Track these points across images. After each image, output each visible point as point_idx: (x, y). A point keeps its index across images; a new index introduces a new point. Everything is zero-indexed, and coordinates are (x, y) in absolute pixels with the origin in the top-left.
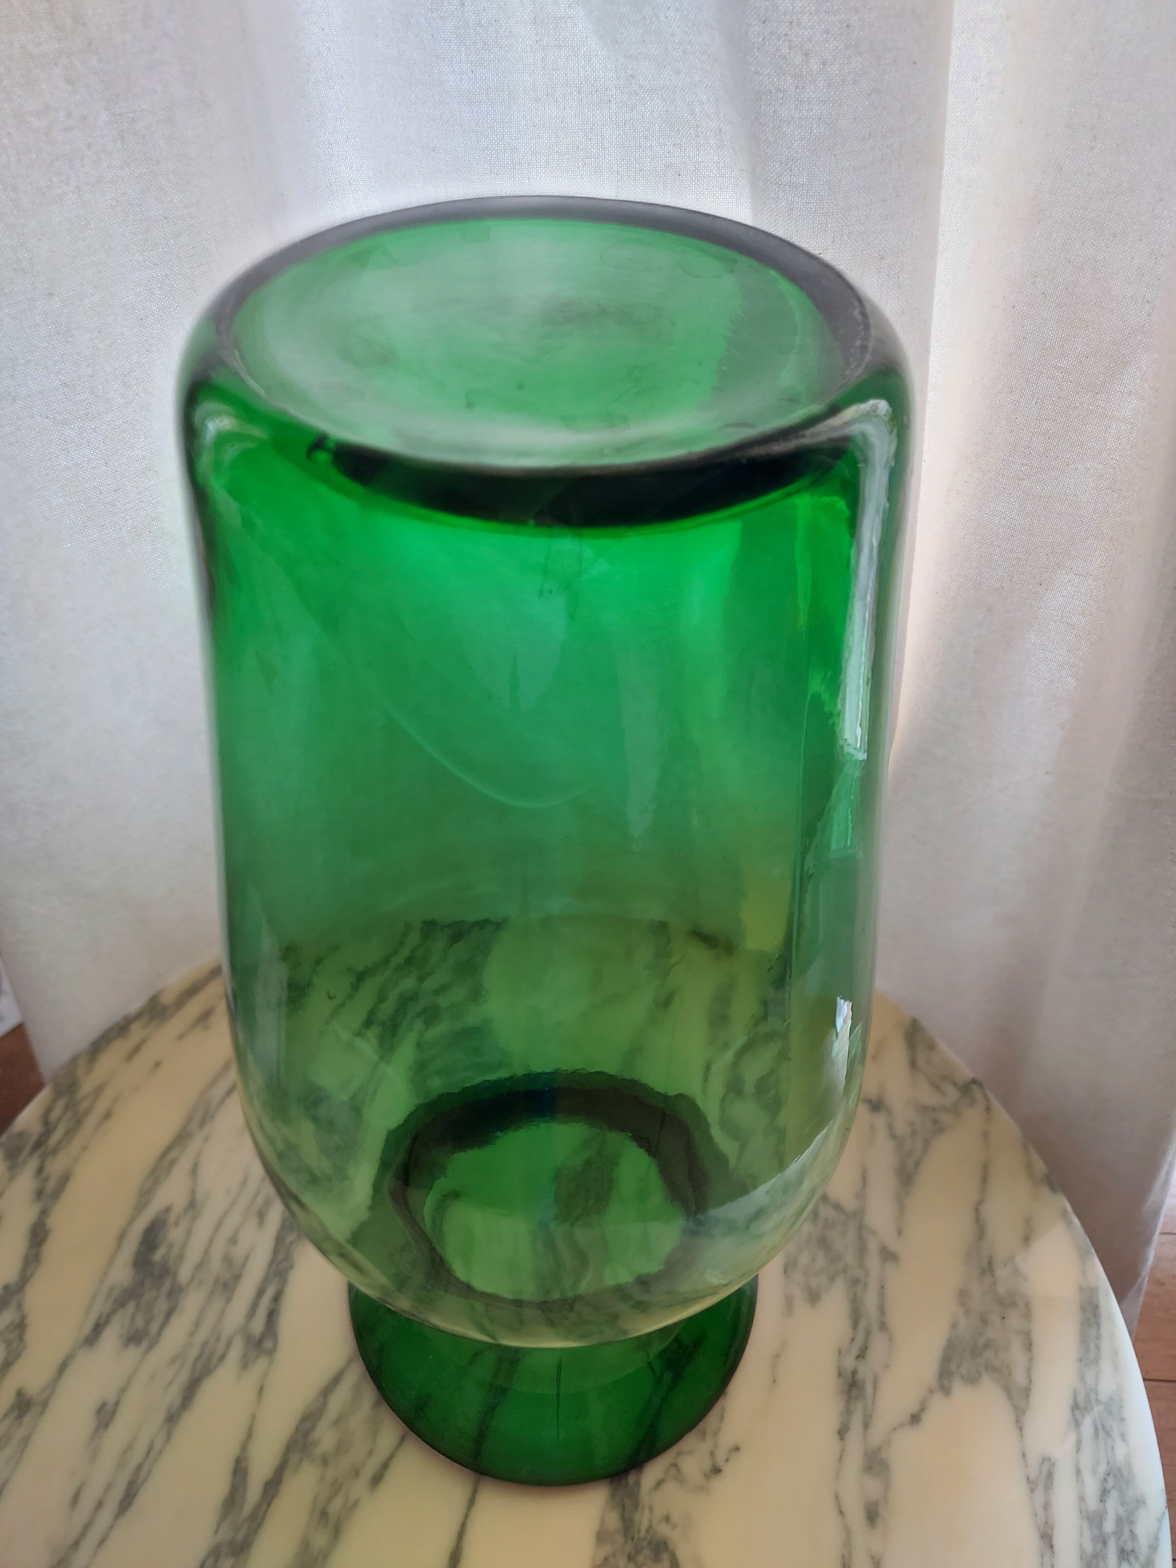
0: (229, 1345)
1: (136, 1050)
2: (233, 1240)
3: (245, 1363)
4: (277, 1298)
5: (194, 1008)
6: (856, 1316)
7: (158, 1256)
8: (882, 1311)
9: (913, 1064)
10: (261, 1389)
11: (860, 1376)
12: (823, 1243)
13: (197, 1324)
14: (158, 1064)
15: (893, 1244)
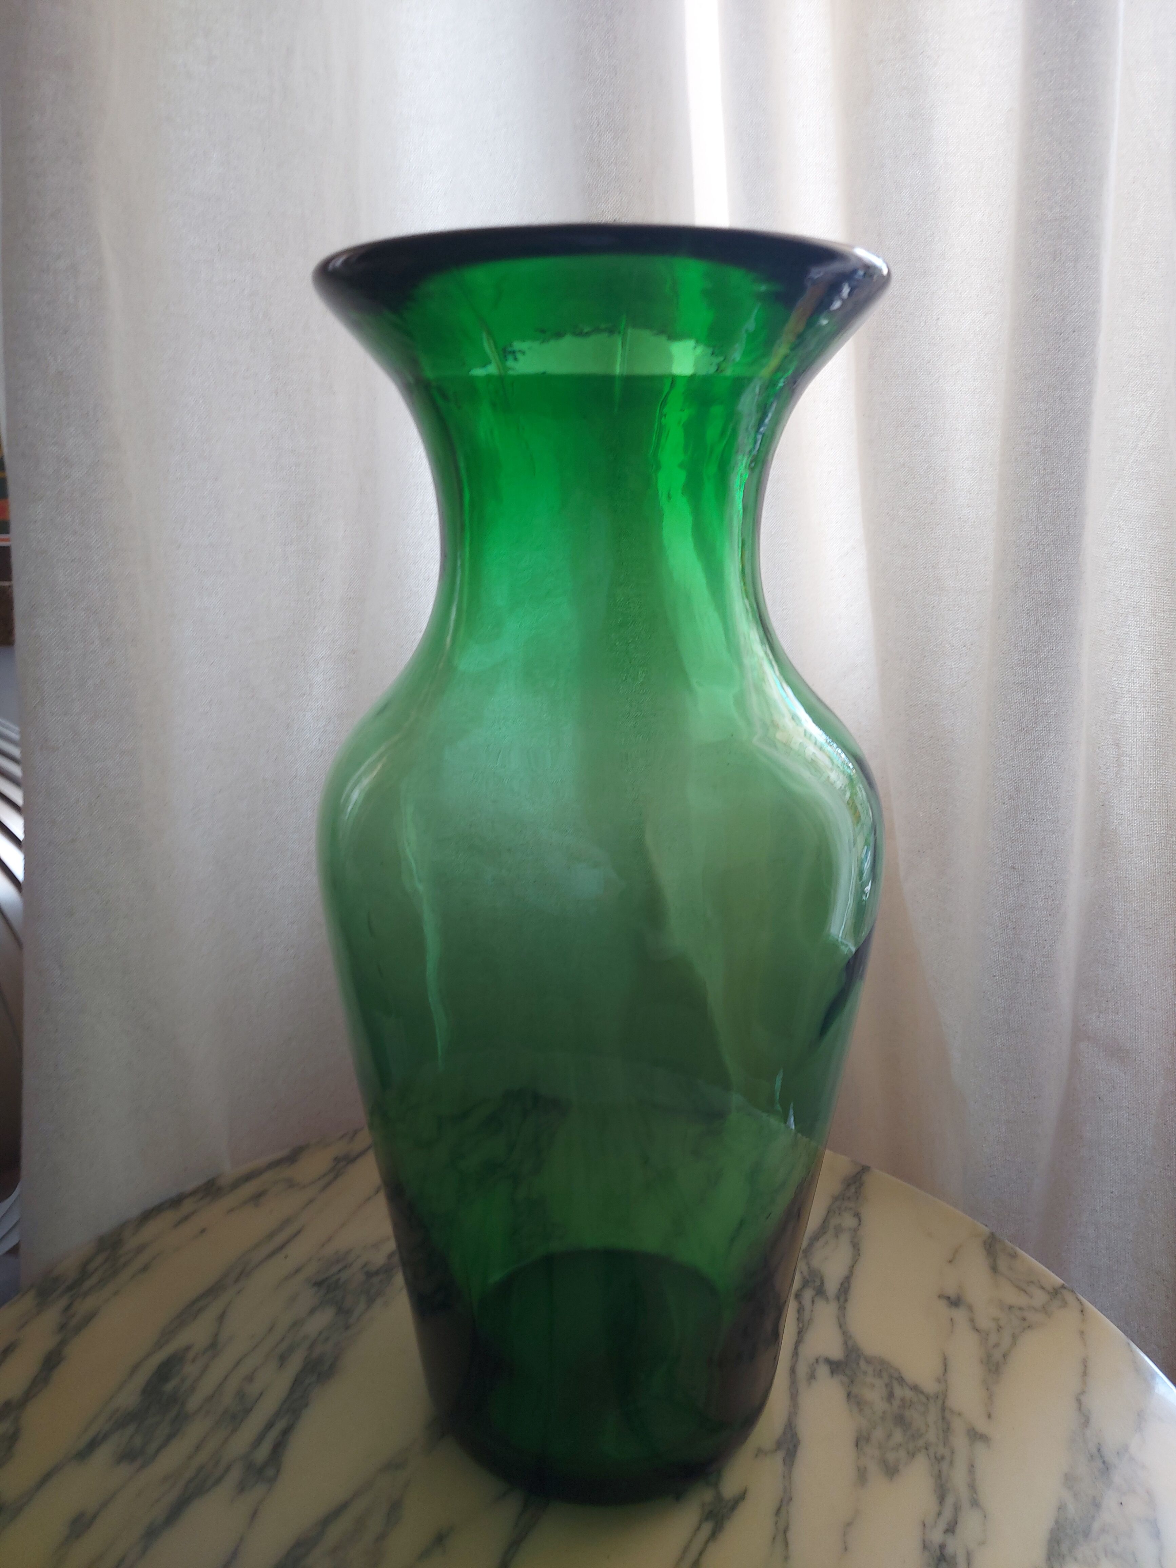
0: (228, 1469)
1: (186, 1218)
2: (250, 1378)
3: (242, 1488)
4: (286, 1432)
5: (248, 1189)
6: (942, 1491)
7: (169, 1387)
8: (972, 1487)
9: (994, 1269)
10: (254, 1515)
11: (950, 1550)
12: (900, 1420)
13: (198, 1448)
14: (203, 1231)
15: (981, 1425)
